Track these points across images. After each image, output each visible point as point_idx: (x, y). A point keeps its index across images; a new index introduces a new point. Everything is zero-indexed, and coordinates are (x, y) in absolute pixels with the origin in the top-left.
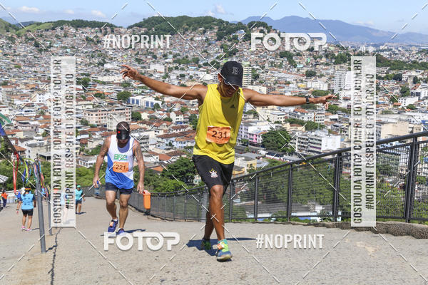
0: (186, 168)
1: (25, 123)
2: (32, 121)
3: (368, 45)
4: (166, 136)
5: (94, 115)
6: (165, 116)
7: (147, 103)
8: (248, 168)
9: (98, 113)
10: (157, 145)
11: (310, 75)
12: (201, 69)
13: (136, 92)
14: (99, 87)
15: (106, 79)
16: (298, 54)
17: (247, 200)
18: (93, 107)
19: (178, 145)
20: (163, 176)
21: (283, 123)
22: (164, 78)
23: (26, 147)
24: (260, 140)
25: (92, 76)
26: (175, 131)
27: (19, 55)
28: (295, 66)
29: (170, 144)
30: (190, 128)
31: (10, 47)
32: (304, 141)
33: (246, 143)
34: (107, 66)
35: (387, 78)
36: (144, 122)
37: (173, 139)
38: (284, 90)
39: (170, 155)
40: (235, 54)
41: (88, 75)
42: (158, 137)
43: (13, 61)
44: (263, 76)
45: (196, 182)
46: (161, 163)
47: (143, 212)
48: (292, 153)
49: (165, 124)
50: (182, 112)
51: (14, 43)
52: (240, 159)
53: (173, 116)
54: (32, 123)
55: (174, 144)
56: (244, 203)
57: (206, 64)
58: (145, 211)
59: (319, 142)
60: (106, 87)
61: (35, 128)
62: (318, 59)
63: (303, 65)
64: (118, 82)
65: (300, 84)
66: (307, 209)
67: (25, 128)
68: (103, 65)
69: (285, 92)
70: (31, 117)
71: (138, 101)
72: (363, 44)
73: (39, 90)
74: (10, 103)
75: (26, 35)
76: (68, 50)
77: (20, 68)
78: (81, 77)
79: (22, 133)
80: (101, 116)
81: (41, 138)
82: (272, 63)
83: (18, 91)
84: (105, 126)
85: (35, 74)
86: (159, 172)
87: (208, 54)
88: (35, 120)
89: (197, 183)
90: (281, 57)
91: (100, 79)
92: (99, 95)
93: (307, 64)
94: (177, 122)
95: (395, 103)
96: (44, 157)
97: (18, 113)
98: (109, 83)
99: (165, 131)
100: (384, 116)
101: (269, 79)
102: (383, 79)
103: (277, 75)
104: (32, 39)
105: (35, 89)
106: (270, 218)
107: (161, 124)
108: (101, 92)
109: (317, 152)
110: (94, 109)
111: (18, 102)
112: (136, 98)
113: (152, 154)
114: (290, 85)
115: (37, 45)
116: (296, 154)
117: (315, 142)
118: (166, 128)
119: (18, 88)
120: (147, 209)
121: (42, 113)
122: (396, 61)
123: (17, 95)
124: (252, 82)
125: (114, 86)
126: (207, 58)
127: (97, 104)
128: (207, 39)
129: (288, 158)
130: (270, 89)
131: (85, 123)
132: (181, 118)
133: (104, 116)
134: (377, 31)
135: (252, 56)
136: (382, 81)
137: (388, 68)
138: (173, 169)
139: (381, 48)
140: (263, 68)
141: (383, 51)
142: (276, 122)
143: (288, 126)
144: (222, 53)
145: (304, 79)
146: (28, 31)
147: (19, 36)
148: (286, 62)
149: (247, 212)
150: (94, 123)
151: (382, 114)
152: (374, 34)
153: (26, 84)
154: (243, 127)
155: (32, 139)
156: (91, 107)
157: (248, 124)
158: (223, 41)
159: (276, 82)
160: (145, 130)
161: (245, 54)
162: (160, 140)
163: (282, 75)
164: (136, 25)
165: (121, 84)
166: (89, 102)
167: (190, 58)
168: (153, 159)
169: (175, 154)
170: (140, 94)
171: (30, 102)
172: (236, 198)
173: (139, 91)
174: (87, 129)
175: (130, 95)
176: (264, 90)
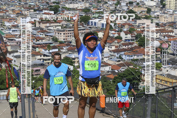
0: (132, 76)
1: (12, 40)
2: (17, 38)
4: (117, 51)
5: (62, 34)
6: (116, 35)
7: (103, 25)
9: (65, 32)
13: (94, 16)
14: (66, 12)
15: (71, 6)
18: (62, 28)
19: (126, 58)
22: (116, 5)
23: (12, 58)
26: (124, 47)
29: (120, 57)
30: (136, 44)
37: (123, 53)
39: (120, 66)
41: (58, 3)
42: (110, 51)
45: (141, 87)
46: (113, 72)
47: (99, 110)
49: (116, 41)
50: (130, 32)
53: (123, 35)
54: (17, 40)
55: (124, 57)
58: (101, 109)
60: (71, 12)
61: (19, 43)
64: (81, 8)
67: (12, 44)
70: (16, 35)
71: (95, 23)
73: (22, 15)
74: (1, 25)
78: (53, 5)
79: (10, 47)
80: (68, 35)
83: (8, 16)
84: (71, 42)
85: (19, 2)
86: (111, 79)
88: (19, 37)
91: (67, 6)
94: (126, 40)
97: (7, 32)
98: (73, 9)
99: (116, 47)
105: (20, 14)
107: (113, 41)
110: (62, 30)
111: (7, 24)
112: (94, 21)
113: (107, 65)
118: (117, 45)
119: (7, 13)
120: (103, 108)
123: (6, 18)
125: (77, 12)
127: (65, 26)
131: (55, 40)
132: (129, 36)
133: (69, 35)
138: (122, 77)
150: (62, 40)
153: (13, 10)
155: (17, 52)
156: (60, 28)
162: (112, 54)
165: (83, 10)
166: (58, 24)
168: (107, 69)
169: (124, 65)
170: (98, 18)
171: (16, 24)
173: (96, 15)
174: (57, 44)
175: (89, 18)
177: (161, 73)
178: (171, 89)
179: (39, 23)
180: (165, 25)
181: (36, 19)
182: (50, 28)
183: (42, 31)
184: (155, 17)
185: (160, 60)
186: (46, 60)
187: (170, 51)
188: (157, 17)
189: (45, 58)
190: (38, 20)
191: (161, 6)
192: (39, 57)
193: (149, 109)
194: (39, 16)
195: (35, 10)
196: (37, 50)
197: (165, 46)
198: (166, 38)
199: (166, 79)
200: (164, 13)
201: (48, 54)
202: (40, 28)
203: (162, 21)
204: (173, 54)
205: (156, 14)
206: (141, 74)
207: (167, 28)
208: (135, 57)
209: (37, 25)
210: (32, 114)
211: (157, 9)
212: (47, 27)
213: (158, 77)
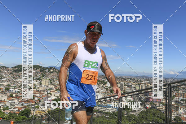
0: (27, 112)
4: (21, 102)
7: (16, 91)
8: (48, 111)
10: (18, 105)
19: (25, 104)
20: (19, 115)
21: (59, 96)
26: (24, 100)
29: (22, 104)
34: (3, 79)
36: (14, 97)
39: (22, 108)
42: (18, 102)
44: (53, 83)
46: (19, 111)
55: (24, 104)
56: (46, 122)
57: (36, 79)
60: (1, 86)
71: (12, 91)
82: (56, 79)
87: (37, 76)
89: (31, 117)
98: (3, 85)
101: (55, 84)
107: (20, 98)
112: (11, 90)
113: (16, 108)
124: (50, 84)
128: (37, 72)
140: (54, 80)
142: (57, 96)
144: (41, 76)
157: (48, 97)
158: (42, 72)
160: (14, 100)
164: (14, 67)
165: (7, 85)
168: (16, 109)
169: (24, 107)
172: (43, 121)
173: (13, 87)
175: (10, 89)
176: (54, 87)
177: (39, 109)
184: (37, 88)
185: (39, 105)
188: (38, 88)
197: (41, 99)
198: (42, 96)
199: (41, 112)
200: (41, 86)
203: (40, 89)
204: (44, 102)
205: (38, 87)
206: (31, 110)
207: (42, 92)
208: (29, 104)
211: (39, 85)
213: (37, 111)
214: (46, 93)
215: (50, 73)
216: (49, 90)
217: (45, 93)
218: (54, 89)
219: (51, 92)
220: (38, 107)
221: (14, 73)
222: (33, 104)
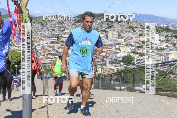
3: (164, 24)
5: (60, 49)
8: (116, 70)
9: (62, 48)
11: (141, 35)
12: (99, 32)
14: (62, 39)
15: (65, 36)
16: (136, 27)
17: (116, 82)
21: (130, 53)
24: (121, 59)
25: (60, 35)
27: (36, 28)
28: (135, 32)
31: (34, 25)
32: (138, 60)
33: (116, 60)
34: (65, 31)
35: (172, 36)
38: (130, 40)
40: (112, 27)
41: (59, 34)
43: (34, 30)
44: (123, 35)
48: (134, 64)
51: (35, 24)
52: (113, 66)
54: (39, 51)
56: (115, 83)
57: (101, 31)
59: (144, 61)
60: (65, 39)
61: (40, 53)
62: (144, 29)
63: (138, 32)
65: (137, 39)
66: (139, 86)
68: (64, 31)
69: (131, 41)
70: (39, 49)
72: (162, 24)
73: (42, 40)
75: (39, 21)
76: (52, 26)
77: (36, 32)
78: (56, 35)
81: (42, 56)
82: (126, 30)
85: (41, 34)
87: (102, 27)
88: (41, 50)
89: (97, 75)
90: (130, 28)
91: (63, 36)
92: (62, 42)
93: (140, 31)
95: (175, 46)
96: (43, 63)
100: (170, 51)
101: (125, 37)
102: (170, 37)
103: (128, 35)
104: (41, 22)
105: (41, 39)
106: (125, 89)
108: (63, 41)
109: (143, 64)
114: (133, 39)
115: (42, 24)
116: (135, 65)
117: (143, 60)
121: (43, 48)
122: (175, 30)
124: (118, 37)
126: (102, 28)
127: (62, 45)
128: (102, 22)
129: (132, 67)
130: (125, 40)
131: (57, 52)
134: (168, 19)
135: (119, 28)
136: (169, 38)
137: (172, 33)
139: (169, 25)
140: (123, 32)
141: (170, 26)
142: (127, 53)
143: (132, 54)
144: (107, 26)
145: (138, 36)
146: (40, 20)
147: (37, 21)
148: (131, 30)
149: (116, 86)
150: (60, 52)
151: (170, 50)
152: (166, 20)
153: (38, 37)
154: (115, 54)
156: (60, 46)
157: (116, 53)
158: (108, 22)
159: (128, 38)
161: (116, 27)
163: (130, 35)
164: (76, 17)
166: (59, 44)
167: (95, 29)
171: (39, 44)
174: (58, 54)
176: (123, 40)
177: (106, 67)
178: (110, 75)
179: (50, 43)
180: (108, 45)
181: (48, 42)
182: (55, 46)
183: (51, 47)
185: (106, 62)
186: (52, 61)
187: (110, 58)
189: (52, 60)
190: (49, 42)
191: (106, 37)
192: (49, 59)
193: (100, 84)
194: (50, 41)
195: (48, 38)
196: (49, 56)
197: (108, 55)
198: (108, 51)
199: (109, 71)
200: (107, 40)
201: (54, 58)
202: (50, 46)
203: (107, 43)
204: (112, 59)
205: (104, 40)
207: (109, 47)
209: (49, 45)
210: (46, 86)
211: (104, 38)
212: (53, 45)
213: (104, 69)
214: (114, 48)
215: (118, 23)
216: (117, 44)
217: (112, 48)
218: (124, 43)
219: (119, 47)
220: (105, 65)
221: (77, 24)
222: (99, 60)
